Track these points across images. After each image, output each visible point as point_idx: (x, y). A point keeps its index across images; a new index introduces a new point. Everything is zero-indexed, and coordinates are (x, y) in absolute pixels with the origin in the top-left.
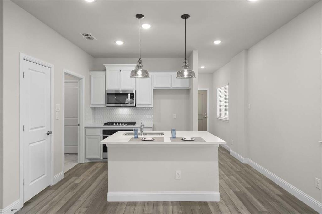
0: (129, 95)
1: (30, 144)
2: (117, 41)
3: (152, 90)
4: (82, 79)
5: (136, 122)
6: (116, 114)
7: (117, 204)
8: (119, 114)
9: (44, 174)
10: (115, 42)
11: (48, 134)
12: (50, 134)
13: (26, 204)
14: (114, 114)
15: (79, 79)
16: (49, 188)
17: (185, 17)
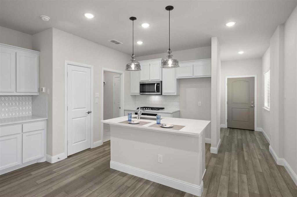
0: (156, 84)
1: (73, 118)
2: (137, 41)
3: (176, 79)
4: (122, 74)
5: (164, 108)
6: (150, 101)
7: (114, 171)
8: (152, 100)
9: (85, 140)
10: (136, 43)
11: (89, 113)
12: (90, 113)
13: (69, 157)
14: (148, 101)
15: (120, 74)
16: (89, 149)
17: (169, 8)
